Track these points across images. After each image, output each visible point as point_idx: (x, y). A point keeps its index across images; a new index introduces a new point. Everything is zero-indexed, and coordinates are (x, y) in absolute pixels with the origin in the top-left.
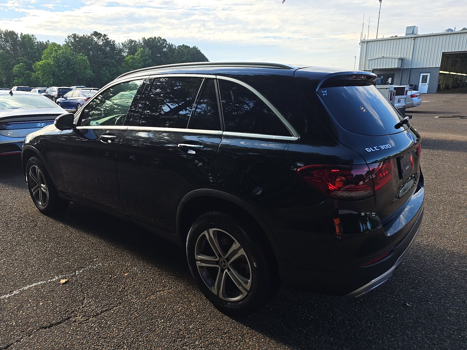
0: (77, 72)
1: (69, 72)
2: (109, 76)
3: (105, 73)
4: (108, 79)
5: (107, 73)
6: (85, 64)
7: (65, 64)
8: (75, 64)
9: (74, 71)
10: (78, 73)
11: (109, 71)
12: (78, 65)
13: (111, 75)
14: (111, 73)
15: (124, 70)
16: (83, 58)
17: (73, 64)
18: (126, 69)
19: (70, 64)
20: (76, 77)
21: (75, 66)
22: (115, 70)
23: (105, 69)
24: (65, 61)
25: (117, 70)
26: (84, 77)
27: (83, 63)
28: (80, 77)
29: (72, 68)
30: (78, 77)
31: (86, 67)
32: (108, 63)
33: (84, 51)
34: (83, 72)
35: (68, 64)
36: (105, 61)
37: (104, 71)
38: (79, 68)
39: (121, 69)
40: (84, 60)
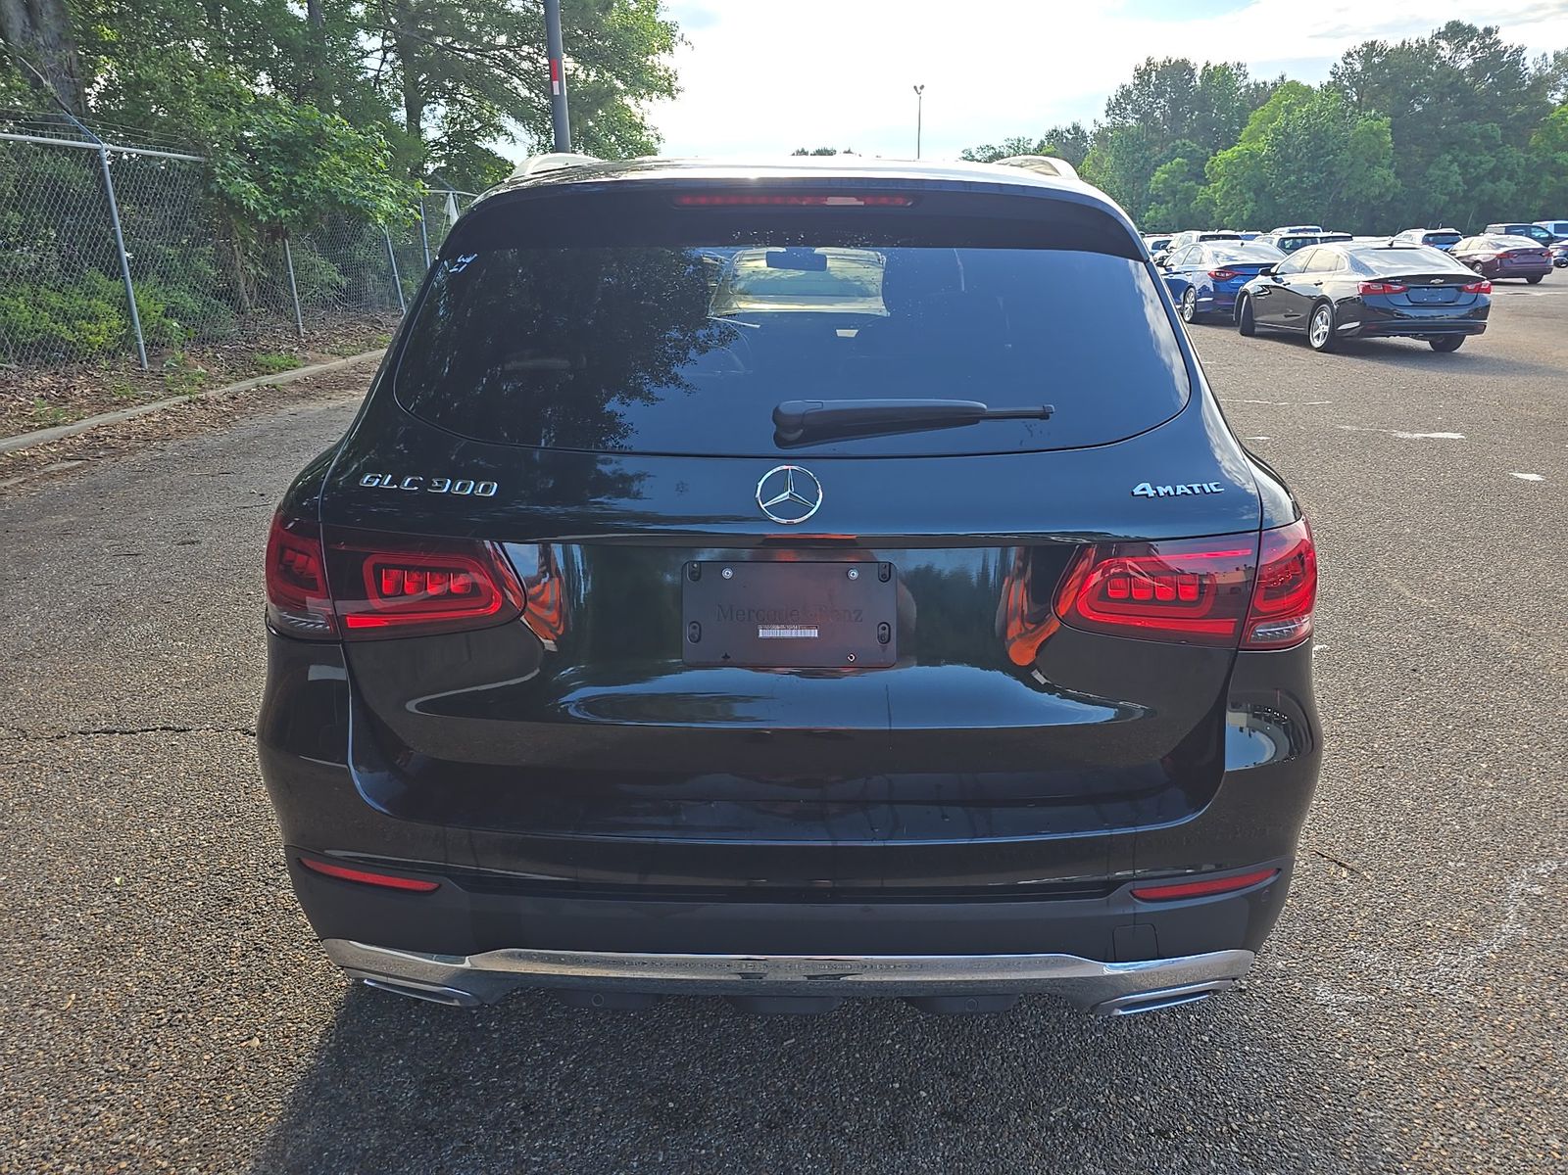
0: (1337, 179)
1: (1311, 179)
2: (1455, 188)
3: (1445, 177)
4: (1447, 198)
5: (1451, 174)
6: (1374, 147)
7: (1305, 150)
8: (1340, 148)
9: (1331, 173)
10: (1341, 179)
11: (1464, 166)
13: (1464, 183)
14: (1468, 176)
15: (1527, 160)
16: (1376, 125)
17: (1332, 150)
18: (1538, 156)
19: (1322, 151)
20: (1330, 194)
21: (1338, 158)
22: (1489, 161)
23: (1448, 158)
24: (1309, 143)
25: (1497, 161)
26: (1358, 193)
27: (1369, 145)
28: (1344, 196)
29: (1327, 162)
30: (1340, 193)
31: (1374, 160)
32: (1467, 138)
33: (1388, 100)
34: (1360, 175)
35: (1316, 150)
36: (1461, 129)
37: (1444, 169)
38: (1349, 163)
39: (1515, 155)
40: (1374, 134)
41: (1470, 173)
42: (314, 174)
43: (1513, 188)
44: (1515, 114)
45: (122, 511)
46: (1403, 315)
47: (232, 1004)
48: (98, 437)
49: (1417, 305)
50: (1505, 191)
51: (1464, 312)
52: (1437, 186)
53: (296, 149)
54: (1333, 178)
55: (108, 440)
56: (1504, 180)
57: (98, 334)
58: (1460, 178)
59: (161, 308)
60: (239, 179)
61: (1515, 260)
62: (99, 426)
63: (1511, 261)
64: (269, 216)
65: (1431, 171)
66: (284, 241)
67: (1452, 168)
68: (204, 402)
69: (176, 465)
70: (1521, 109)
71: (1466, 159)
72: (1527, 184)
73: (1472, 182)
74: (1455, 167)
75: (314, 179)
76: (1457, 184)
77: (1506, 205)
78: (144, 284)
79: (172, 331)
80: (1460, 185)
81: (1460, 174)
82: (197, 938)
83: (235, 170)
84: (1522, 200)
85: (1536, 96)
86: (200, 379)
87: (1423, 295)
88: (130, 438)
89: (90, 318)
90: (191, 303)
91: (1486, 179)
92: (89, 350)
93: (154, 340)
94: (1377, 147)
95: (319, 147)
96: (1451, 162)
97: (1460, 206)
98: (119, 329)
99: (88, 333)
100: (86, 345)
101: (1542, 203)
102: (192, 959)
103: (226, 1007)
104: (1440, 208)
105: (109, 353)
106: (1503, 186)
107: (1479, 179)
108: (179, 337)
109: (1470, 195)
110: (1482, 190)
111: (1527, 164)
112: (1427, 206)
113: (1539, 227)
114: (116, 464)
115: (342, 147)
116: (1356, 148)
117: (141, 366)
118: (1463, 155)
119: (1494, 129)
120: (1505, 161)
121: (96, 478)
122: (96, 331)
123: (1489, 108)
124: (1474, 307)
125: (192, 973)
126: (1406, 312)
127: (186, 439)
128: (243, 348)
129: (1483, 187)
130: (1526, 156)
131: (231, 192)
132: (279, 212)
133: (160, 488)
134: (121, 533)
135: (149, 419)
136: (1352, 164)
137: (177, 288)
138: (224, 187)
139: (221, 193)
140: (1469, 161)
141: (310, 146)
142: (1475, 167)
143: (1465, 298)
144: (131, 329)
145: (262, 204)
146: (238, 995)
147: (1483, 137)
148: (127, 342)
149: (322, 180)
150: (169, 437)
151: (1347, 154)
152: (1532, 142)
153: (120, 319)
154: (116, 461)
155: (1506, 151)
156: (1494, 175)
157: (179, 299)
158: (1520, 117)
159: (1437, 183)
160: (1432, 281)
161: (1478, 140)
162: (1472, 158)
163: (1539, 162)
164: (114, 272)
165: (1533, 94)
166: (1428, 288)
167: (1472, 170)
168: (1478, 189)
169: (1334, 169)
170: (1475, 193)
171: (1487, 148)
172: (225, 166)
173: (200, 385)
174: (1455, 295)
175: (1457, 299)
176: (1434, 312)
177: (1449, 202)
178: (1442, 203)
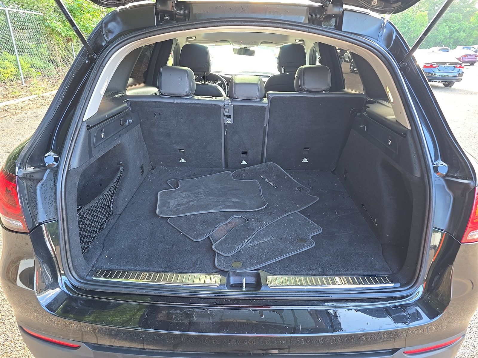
0: (410, 30)
1: (402, 30)
2: (447, 34)
3: (444, 31)
4: (444, 37)
5: (446, 30)
6: (422, 20)
7: (401, 21)
8: (412, 21)
9: (409, 29)
10: (412, 30)
11: (450, 27)
12: (414, 22)
13: (449, 33)
14: (451, 31)
15: (469, 26)
16: (423, 14)
17: (409, 21)
18: (473, 24)
19: (406, 21)
20: (408, 35)
21: (411, 24)
22: (458, 26)
23: (445, 25)
24: (402, 19)
25: (460, 26)
26: (416, 35)
27: (421, 20)
28: (412, 36)
29: (408, 25)
30: (411, 35)
31: (422, 24)
32: (451, 18)
33: (427, 6)
34: (418, 29)
35: (404, 21)
36: (449, 15)
37: (444, 28)
38: (414, 25)
39: (466, 24)
40: (423, 16)
41: (452, 30)
42: (80, 20)
43: (465, 35)
44: (466, 11)
45: (10, 136)
46: (436, 75)
47: (17, 351)
48: (6, 109)
49: (440, 72)
50: (462, 36)
51: (455, 74)
52: (441, 34)
53: (74, 11)
54: (409, 30)
55: (9, 110)
56: (462, 32)
57: (7, 73)
58: (448, 31)
59: (29, 65)
60: (55, 21)
61: (467, 58)
62: (6, 105)
63: (466, 58)
64: (65, 34)
65: (439, 28)
66: (71, 43)
67: (446, 28)
68: (43, 97)
69: (31, 119)
70: (468, 9)
71: (451, 25)
72: (468, 33)
73: (453, 32)
74: (447, 27)
75: (81, 22)
76: (447, 33)
77: (462, 40)
78: (23, 57)
79: (33, 73)
80: (448, 33)
81: (448, 30)
82: (8, 318)
83: (53, 18)
84: (467, 38)
85: (473, 5)
86: (42, 89)
87: (442, 68)
88: (16, 109)
89: (4, 68)
90: (39, 63)
91: (456, 32)
92: (4, 79)
93: (27, 76)
94: (423, 20)
95: (82, 11)
96: (446, 26)
97: (448, 40)
98: (15, 72)
99: (3, 73)
100: (3, 77)
101: (473, 40)
102: (5, 328)
103: (14, 352)
104: (441, 41)
105: (11, 79)
106: (461, 34)
107: (454, 31)
108: (35, 75)
109: (451, 36)
110: (455, 35)
111: (469, 27)
112: (438, 40)
113: (473, 47)
114: (10, 119)
115: (90, 11)
116: (417, 21)
117: (22, 84)
118: (450, 23)
119: (460, 16)
120: (463, 26)
121: (3, 124)
122: (6, 72)
123: (459, 9)
124: (458, 73)
125: (4, 335)
126: (437, 74)
127: (36, 110)
128: (58, 79)
129: (455, 34)
130: (469, 24)
131: (52, 26)
132: (69, 33)
133: (24, 128)
134: (8, 144)
135: (24, 103)
136: (415, 26)
137: (34, 58)
138: (50, 24)
139: (49, 26)
140: (451, 26)
141: (79, 10)
142: (453, 28)
143: (456, 70)
144: (19, 72)
145: (63, 30)
146: (20, 347)
147: (457, 18)
148: (17, 76)
149: (83, 22)
150: (30, 109)
151: (414, 23)
152: (471, 20)
153: (15, 68)
154: (11, 118)
155: (463, 23)
156: (459, 30)
157: (35, 62)
158: (468, 12)
159: (441, 32)
160: (446, 64)
161: (455, 19)
162: (453, 24)
163: (473, 26)
164: (12, 52)
165: (472, 5)
166: (445, 66)
167: (452, 29)
168: (454, 35)
169: (409, 27)
170: (453, 36)
171: (457, 22)
172: (50, 17)
173: (42, 91)
174: (453, 69)
175: (454, 70)
176: (445, 74)
177: (444, 39)
178: (442, 39)
